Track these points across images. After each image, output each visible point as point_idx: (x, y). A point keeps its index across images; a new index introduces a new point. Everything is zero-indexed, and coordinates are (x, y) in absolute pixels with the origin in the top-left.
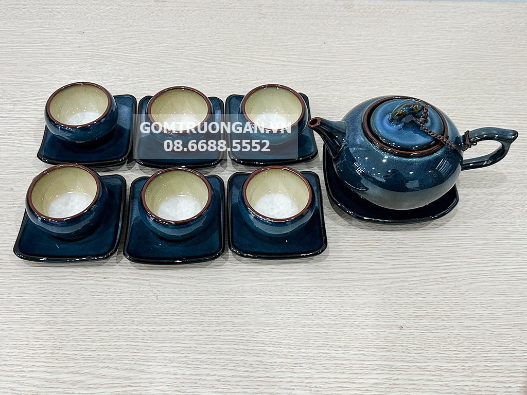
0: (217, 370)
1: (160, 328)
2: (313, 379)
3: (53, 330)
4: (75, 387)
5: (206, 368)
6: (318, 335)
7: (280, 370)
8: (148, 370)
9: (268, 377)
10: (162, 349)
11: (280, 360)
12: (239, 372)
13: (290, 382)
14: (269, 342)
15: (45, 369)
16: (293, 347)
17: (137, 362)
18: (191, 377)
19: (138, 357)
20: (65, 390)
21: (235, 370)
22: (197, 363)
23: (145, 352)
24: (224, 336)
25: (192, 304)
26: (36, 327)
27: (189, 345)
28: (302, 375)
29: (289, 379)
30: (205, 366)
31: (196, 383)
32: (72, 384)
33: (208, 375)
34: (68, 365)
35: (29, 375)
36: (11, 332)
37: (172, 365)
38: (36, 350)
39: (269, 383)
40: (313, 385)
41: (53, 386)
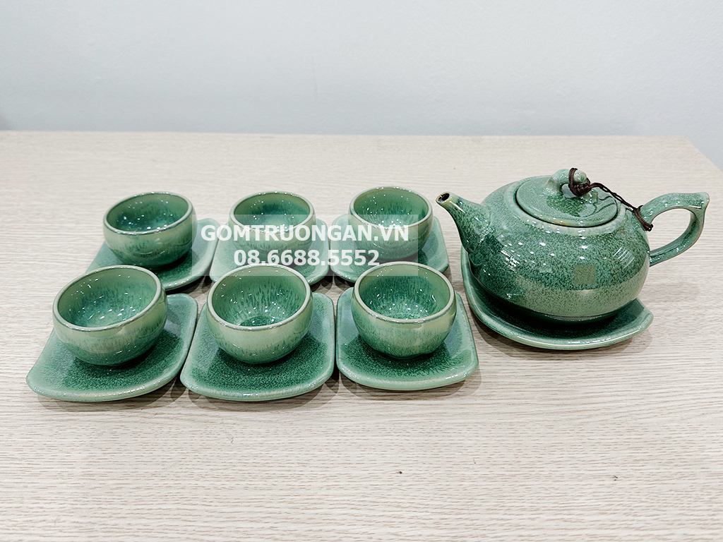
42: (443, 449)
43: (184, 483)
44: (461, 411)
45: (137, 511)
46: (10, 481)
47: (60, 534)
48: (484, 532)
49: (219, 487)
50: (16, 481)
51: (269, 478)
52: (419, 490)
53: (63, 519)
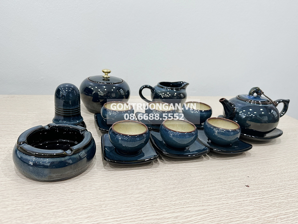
0: (246, 198)
1: (203, 187)
2: (291, 193)
3: (145, 195)
4: (177, 219)
5: (240, 198)
6: (275, 178)
7: (274, 193)
8: (212, 204)
9: (272, 196)
10: (211, 194)
11: (270, 189)
12: (257, 197)
13: (283, 196)
14: (258, 184)
15: (153, 214)
16: (270, 184)
17: (203, 202)
18: (236, 203)
19: (202, 200)
20: (173, 221)
21: (254, 197)
22: (233, 197)
23: (204, 197)
24: (236, 185)
25: (210, 176)
26: (134, 196)
27: (223, 191)
28: (285, 193)
29: (282, 195)
30: (239, 198)
31: (241, 205)
32: (175, 218)
33: (244, 201)
34: (166, 210)
35: (145, 218)
36: (120, 200)
37: (222, 200)
38: (141, 206)
39: (275, 199)
40: (294, 196)
41: (164, 221)
42: (254, 170)
43: (187, 189)
44: (250, 161)
45: (179, 198)
46: (122, 197)
47: (157, 209)
48: (284, 187)
49: (199, 188)
50: (125, 197)
51: (212, 183)
52: (258, 180)
53: (154, 205)
